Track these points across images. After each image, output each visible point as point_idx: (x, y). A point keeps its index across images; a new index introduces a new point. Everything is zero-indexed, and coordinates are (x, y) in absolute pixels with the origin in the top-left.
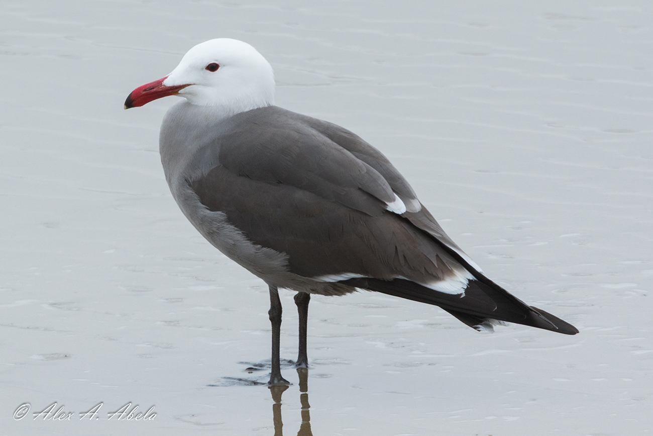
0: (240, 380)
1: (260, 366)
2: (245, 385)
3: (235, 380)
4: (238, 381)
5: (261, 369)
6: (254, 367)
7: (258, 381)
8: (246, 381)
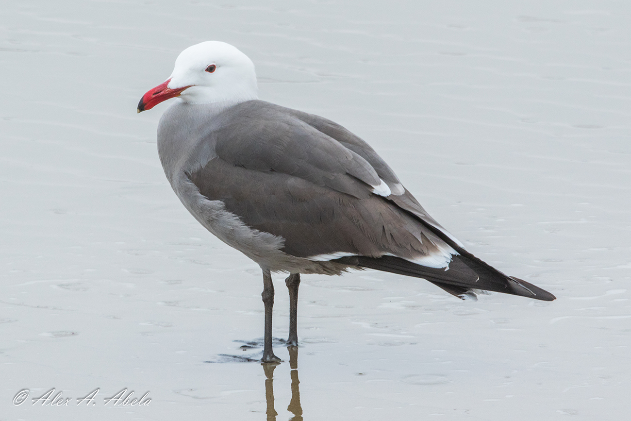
0: (235, 357)
1: (254, 344)
2: (240, 361)
3: (230, 357)
4: (233, 358)
5: (254, 347)
6: (248, 345)
7: (252, 358)
8: (240, 358)
